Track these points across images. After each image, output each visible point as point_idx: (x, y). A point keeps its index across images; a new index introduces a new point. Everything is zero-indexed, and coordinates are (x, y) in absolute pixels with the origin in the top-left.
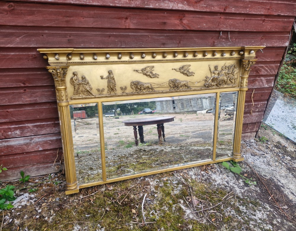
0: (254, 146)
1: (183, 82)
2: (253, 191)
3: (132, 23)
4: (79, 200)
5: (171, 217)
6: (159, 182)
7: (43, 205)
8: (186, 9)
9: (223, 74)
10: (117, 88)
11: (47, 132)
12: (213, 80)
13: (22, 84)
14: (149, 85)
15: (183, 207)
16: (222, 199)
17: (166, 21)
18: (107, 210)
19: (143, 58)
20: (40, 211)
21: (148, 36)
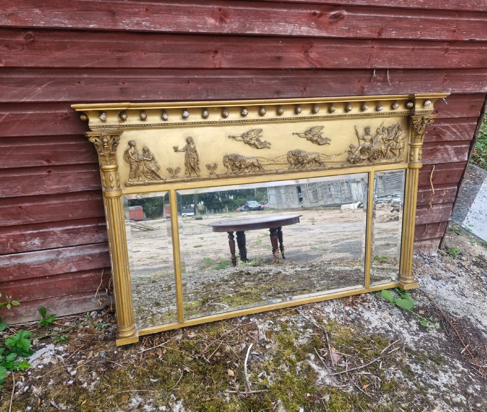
0: (437, 262)
1: (311, 154)
2: (433, 339)
3: (225, 59)
4: (139, 355)
5: (293, 383)
6: (273, 325)
7: (78, 363)
8: (314, 34)
9: (380, 141)
10: (200, 166)
11: (84, 242)
12: (362, 151)
13: (45, 162)
14: (255, 161)
15: (314, 366)
16: (381, 352)
17: (280, 55)
18: (186, 371)
19: (243, 116)
20: (73, 373)
21: (252, 80)
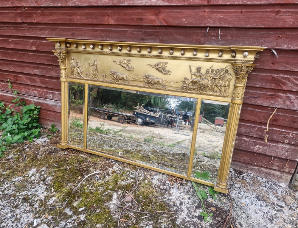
2: (200, 226)
3: (113, 19)
6: (121, 169)
8: (159, 4)
12: (193, 83)
13: (50, 63)
14: (125, 77)
15: (115, 196)
16: (155, 211)
17: (142, 17)
19: (119, 50)
21: (128, 31)
